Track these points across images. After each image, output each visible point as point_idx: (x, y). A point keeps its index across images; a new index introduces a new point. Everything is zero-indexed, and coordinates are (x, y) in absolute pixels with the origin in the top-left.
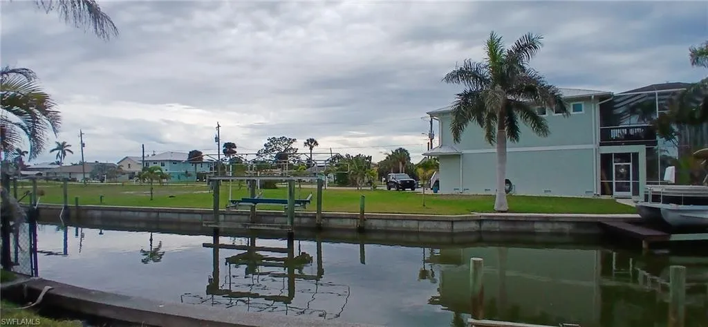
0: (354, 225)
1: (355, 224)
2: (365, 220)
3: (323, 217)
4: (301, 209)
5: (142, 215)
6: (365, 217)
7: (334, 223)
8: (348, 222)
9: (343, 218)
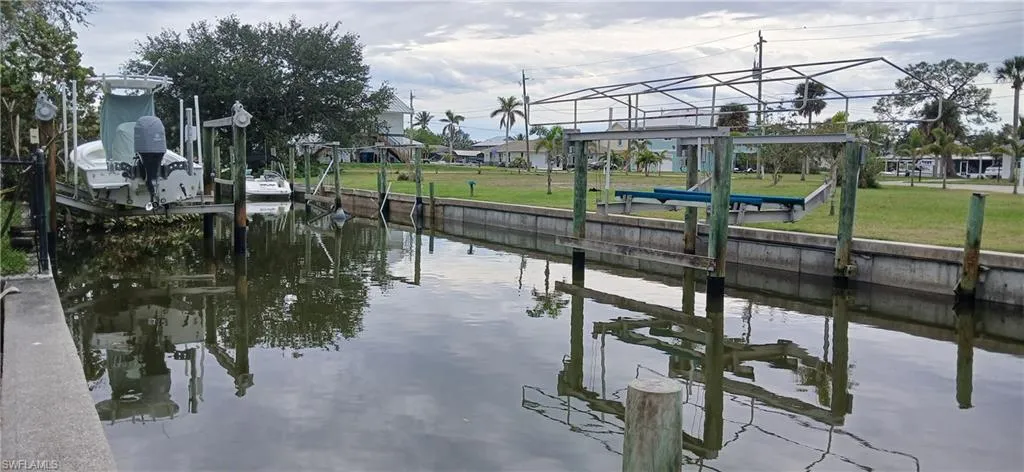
0: (948, 286)
1: (953, 279)
2: (980, 270)
3: (855, 252)
4: (779, 220)
5: (515, 219)
6: (983, 262)
7: (889, 272)
8: (932, 275)
9: (913, 259)
